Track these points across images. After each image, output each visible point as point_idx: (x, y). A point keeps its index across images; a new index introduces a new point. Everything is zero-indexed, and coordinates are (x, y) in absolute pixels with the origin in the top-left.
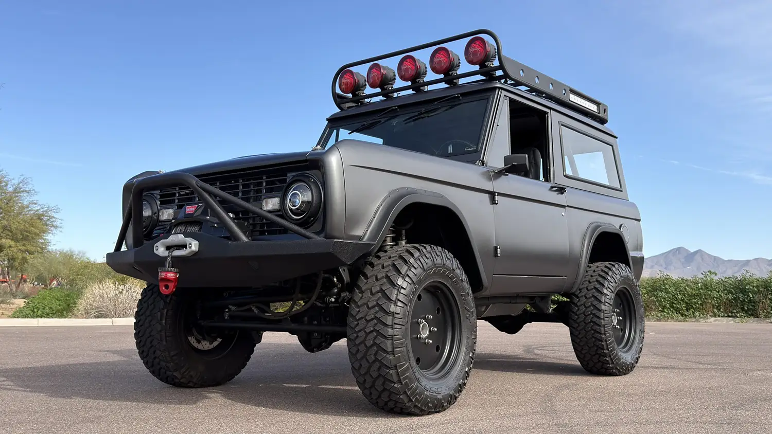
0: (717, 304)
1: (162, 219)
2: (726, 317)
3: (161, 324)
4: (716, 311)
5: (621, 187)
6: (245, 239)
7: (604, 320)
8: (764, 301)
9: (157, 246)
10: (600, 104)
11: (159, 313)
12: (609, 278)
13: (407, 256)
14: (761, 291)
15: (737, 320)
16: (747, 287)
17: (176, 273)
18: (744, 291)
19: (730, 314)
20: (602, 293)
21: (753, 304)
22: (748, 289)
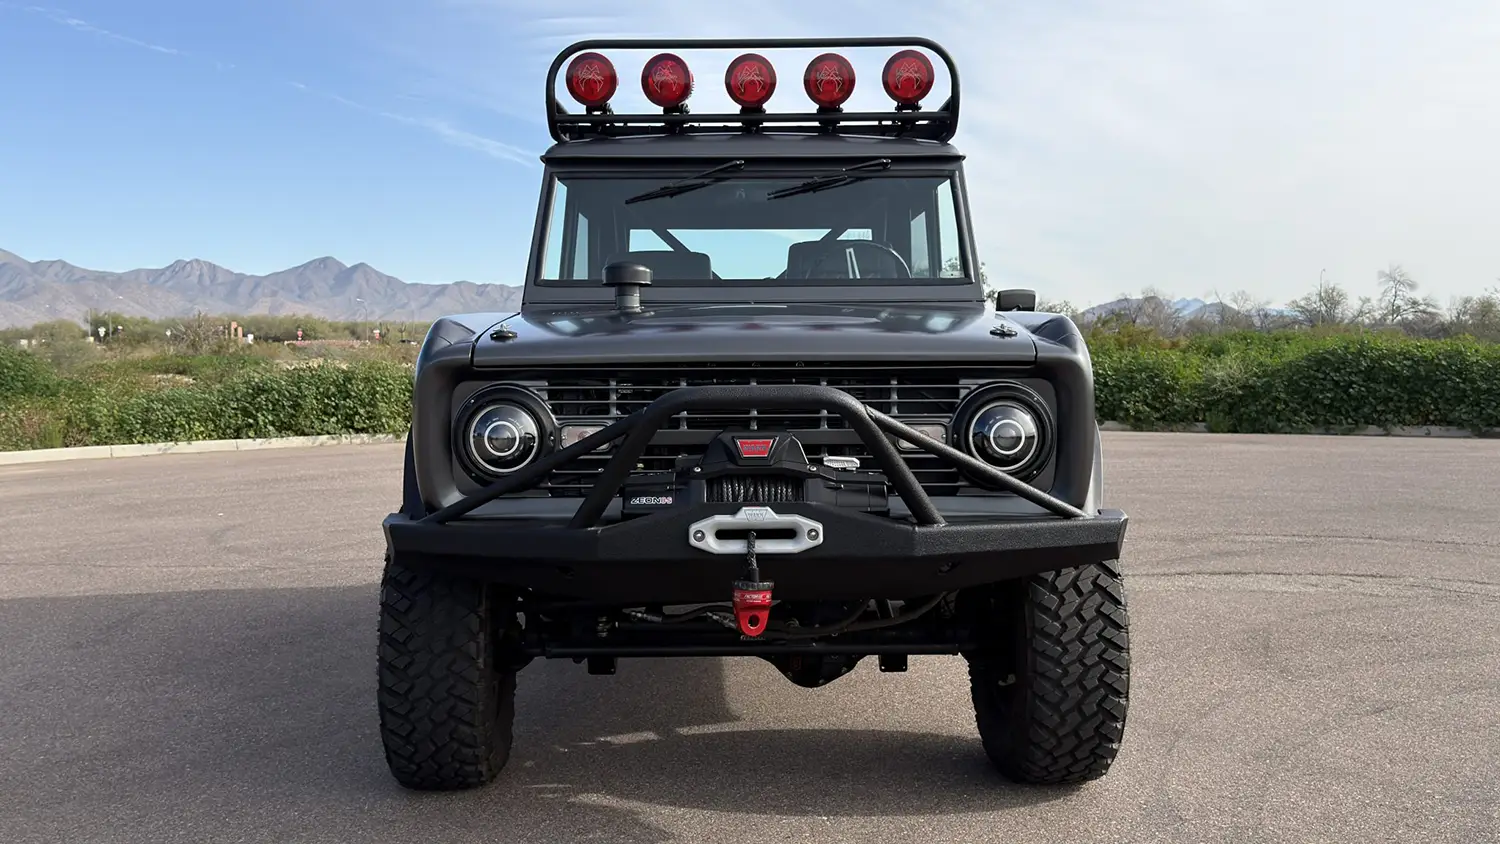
6: (942, 520)
9: (696, 534)
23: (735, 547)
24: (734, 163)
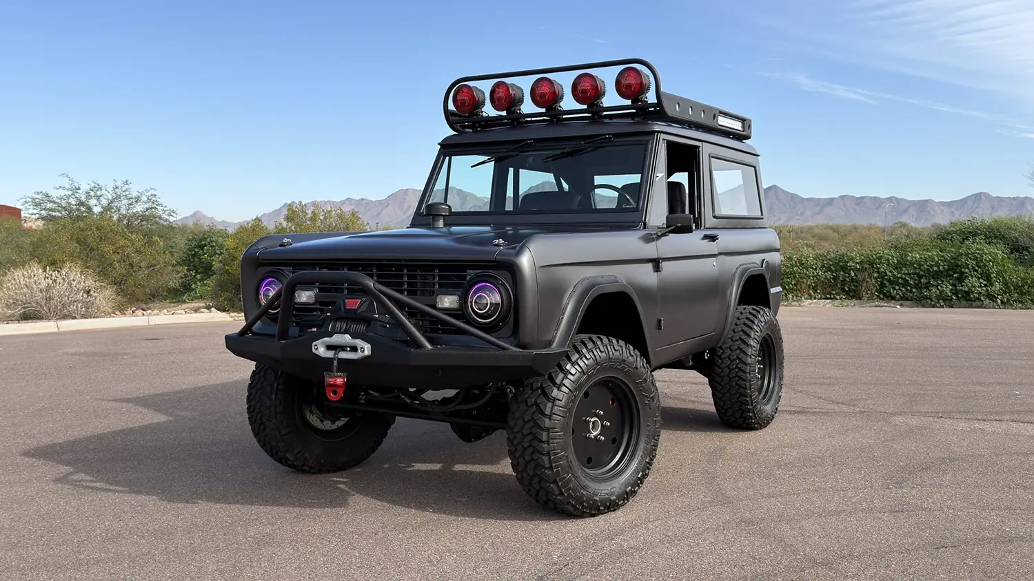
0: (813, 284)
1: (299, 301)
2: (824, 299)
3: (270, 399)
4: (811, 292)
5: (762, 214)
6: (429, 347)
7: (750, 374)
8: (869, 280)
9: (316, 345)
10: (745, 120)
11: (269, 387)
12: (755, 327)
13: (580, 346)
14: (866, 268)
15: (837, 302)
16: (848, 265)
17: (344, 378)
18: (844, 269)
19: (828, 296)
20: (748, 345)
21: (856, 284)
22: (850, 266)
23: (330, 354)
24: (526, 142)
